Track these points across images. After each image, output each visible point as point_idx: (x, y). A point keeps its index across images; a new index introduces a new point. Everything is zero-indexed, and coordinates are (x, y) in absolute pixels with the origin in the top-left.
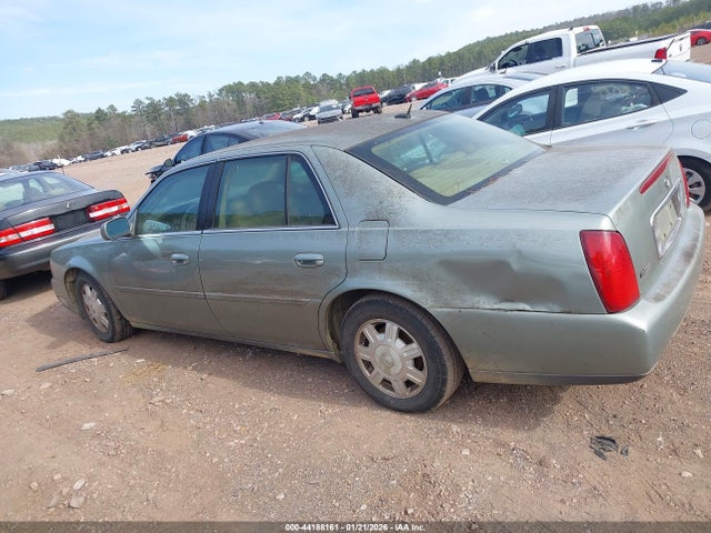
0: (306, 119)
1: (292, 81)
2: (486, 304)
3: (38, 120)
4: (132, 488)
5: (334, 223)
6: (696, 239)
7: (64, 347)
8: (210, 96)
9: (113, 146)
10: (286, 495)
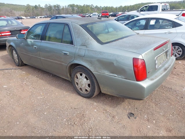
0: (89, 17)
1: (88, 6)
2: (107, 73)
3: (20, 5)
4: (10, 104)
5: (73, 45)
6: (170, 66)
7: (7, 65)
8: (65, 6)
9: (38, 16)
10: (47, 113)
